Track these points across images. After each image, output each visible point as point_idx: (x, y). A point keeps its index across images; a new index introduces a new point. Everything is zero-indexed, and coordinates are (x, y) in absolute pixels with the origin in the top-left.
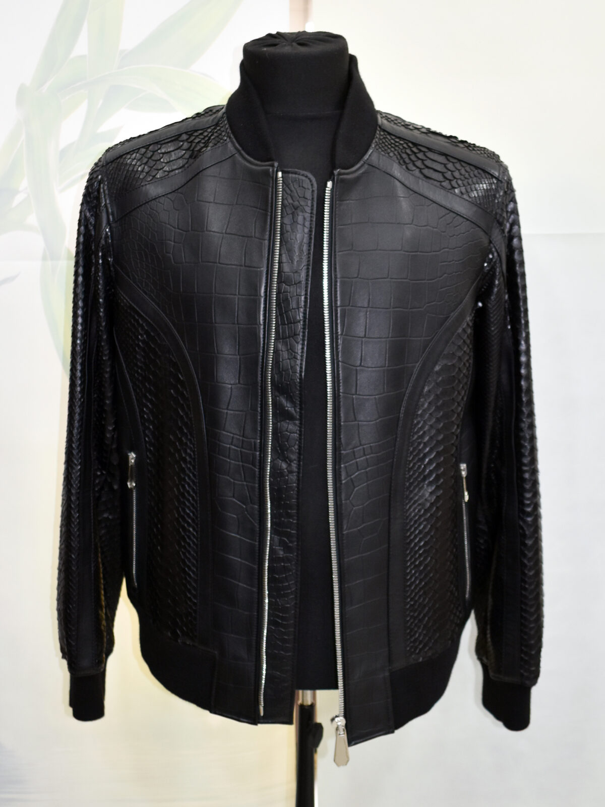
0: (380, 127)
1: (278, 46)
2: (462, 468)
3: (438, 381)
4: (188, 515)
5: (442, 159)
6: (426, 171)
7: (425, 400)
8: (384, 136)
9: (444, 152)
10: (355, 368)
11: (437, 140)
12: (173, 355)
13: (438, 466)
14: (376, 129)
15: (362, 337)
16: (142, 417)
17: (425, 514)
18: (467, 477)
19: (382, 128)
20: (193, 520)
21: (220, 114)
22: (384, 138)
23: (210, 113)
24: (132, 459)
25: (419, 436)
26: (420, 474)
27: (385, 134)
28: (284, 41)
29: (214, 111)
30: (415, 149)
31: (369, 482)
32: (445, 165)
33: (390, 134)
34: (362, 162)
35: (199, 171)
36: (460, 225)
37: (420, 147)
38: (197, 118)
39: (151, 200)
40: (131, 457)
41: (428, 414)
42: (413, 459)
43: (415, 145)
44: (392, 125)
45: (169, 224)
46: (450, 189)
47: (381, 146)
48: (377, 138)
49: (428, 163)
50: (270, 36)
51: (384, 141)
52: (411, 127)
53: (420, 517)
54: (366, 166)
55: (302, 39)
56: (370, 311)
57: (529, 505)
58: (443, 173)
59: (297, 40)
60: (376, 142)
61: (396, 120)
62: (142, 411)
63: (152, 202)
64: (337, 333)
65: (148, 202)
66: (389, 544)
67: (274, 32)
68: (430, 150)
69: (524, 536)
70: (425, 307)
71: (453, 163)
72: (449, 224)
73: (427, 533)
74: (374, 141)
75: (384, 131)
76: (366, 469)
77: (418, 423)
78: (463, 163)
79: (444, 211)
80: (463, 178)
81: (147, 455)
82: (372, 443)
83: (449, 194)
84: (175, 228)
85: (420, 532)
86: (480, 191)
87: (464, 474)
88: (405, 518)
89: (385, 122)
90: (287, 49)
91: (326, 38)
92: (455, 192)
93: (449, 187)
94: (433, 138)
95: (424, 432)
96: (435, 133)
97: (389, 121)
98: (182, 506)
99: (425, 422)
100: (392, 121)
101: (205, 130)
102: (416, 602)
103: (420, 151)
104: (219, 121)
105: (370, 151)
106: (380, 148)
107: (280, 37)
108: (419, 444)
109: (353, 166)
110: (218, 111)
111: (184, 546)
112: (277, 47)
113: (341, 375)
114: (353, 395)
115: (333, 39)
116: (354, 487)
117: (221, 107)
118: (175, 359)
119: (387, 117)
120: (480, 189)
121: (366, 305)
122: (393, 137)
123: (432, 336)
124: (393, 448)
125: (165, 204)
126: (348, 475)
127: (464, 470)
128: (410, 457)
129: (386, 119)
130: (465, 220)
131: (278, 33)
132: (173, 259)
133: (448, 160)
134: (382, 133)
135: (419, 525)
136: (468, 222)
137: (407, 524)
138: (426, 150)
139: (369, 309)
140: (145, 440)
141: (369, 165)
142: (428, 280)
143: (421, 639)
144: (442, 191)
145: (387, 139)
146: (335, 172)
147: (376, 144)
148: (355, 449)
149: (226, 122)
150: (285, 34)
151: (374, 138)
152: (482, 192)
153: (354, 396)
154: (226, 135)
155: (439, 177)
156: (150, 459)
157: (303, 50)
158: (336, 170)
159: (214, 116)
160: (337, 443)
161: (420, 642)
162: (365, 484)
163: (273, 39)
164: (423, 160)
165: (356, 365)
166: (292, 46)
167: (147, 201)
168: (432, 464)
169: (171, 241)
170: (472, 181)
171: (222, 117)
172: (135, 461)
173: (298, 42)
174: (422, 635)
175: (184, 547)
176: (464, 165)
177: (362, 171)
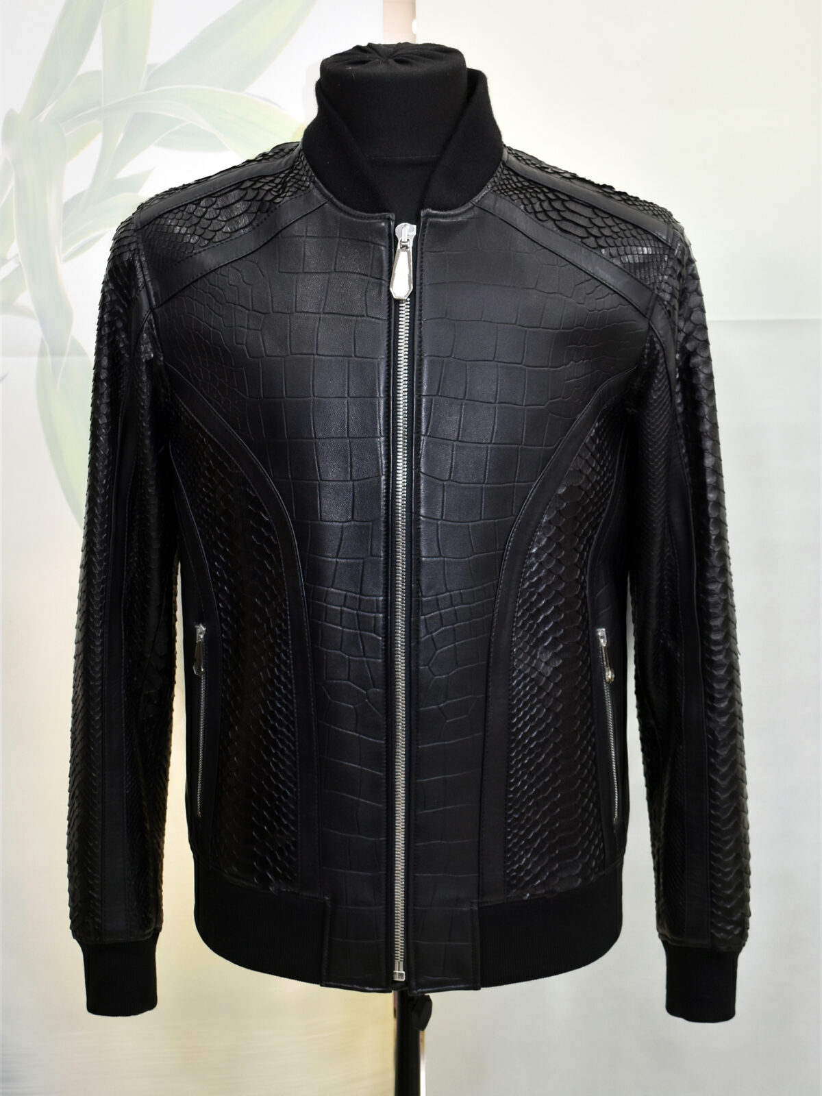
0: (504, 164)
1: (370, 63)
2: (600, 634)
3: (561, 509)
4: (279, 710)
5: (587, 212)
6: (564, 225)
7: (544, 534)
8: (508, 176)
9: (591, 203)
10: (441, 482)
11: (584, 187)
12: (250, 487)
13: (556, 627)
14: (498, 165)
15: (454, 441)
16: (214, 575)
17: (539, 693)
18: (607, 648)
19: (507, 165)
20: (287, 717)
21: (296, 152)
22: (507, 179)
23: (282, 153)
24: (201, 633)
25: (532, 583)
26: (534, 635)
27: (509, 174)
28: (377, 56)
29: (286, 150)
30: (551, 196)
31: (457, 643)
32: (590, 219)
33: (516, 174)
34: (470, 205)
35: (277, 232)
36: (604, 297)
37: (557, 194)
38: (263, 161)
39: (209, 273)
40: (199, 631)
41: (546, 554)
42: (523, 615)
43: (551, 190)
44: (523, 164)
45: (240, 305)
46: (594, 248)
47: (500, 188)
48: (497, 176)
49: (568, 215)
50: (358, 48)
51: (507, 183)
52: (549, 170)
53: (533, 697)
54: (476, 210)
55: (403, 54)
56: (466, 405)
57: (721, 700)
58: (585, 228)
59: (396, 54)
60: (494, 182)
61: (530, 160)
62: (212, 565)
63: (212, 275)
64: (419, 432)
65: (204, 276)
66: (485, 731)
67: (364, 44)
68: (571, 198)
69: (715, 742)
70: (547, 404)
71: (602, 218)
72: (589, 294)
73: (542, 720)
74: (492, 180)
75: (509, 169)
76: (453, 624)
77: (532, 565)
78: (615, 219)
79: (584, 277)
80: (615, 236)
81: (222, 627)
82: (463, 589)
83: (592, 254)
84: (249, 310)
85: (532, 718)
86: (637, 256)
87: (603, 643)
88: (510, 697)
89: (512, 158)
90: (379, 69)
91: (436, 53)
92: (601, 253)
93: (595, 246)
94: (576, 185)
95: (540, 579)
96: (583, 180)
97: (518, 160)
98: (270, 698)
99: (541, 564)
100: (524, 160)
101: (275, 176)
102: (523, 814)
103: (558, 198)
104: (294, 162)
105: (484, 192)
106: (499, 190)
107: (373, 51)
108: (532, 594)
109: (457, 207)
110: (292, 150)
111: (276, 753)
112: (366, 64)
113: (422, 492)
114: (438, 520)
115: (444, 55)
116: (437, 650)
117: (296, 144)
118: (254, 492)
119: (518, 155)
120: (638, 254)
121: (461, 396)
122: (521, 180)
123: (555, 445)
124: (493, 599)
125: (230, 276)
126: (428, 633)
127: (602, 637)
128: (518, 612)
129: (515, 157)
130: (612, 292)
131: (370, 45)
132: (248, 351)
133: (595, 214)
134: (506, 172)
135: (531, 709)
136: (615, 295)
137: (513, 707)
138: (566, 198)
139: (464, 402)
140: (218, 606)
141: (480, 209)
142: (551, 367)
143: (529, 867)
144: (583, 251)
145: (511, 182)
146: (422, 213)
147: (493, 184)
148: (438, 596)
149: (305, 162)
150: (379, 46)
151: (492, 176)
152: (639, 258)
153: (439, 522)
154: (308, 179)
155: (580, 232)
156: (226, 633)
157: (403, 69)
158: (423, 209)
159: (287, 157)
160: (414, 586)
161: (528, 873)
162: (452, 645)
163: (362, 54)
164: (558, 211)
165: (444, 479)
166: (388, 63)
167: (205, 273)
168: (549, 623)
169: (244, 327)
170: (628, 241)
171: (298, 157)
172: (205, 636)
173: (395, 58)
175: (276, 756)
176: (618, 222)
177: (470, 215)
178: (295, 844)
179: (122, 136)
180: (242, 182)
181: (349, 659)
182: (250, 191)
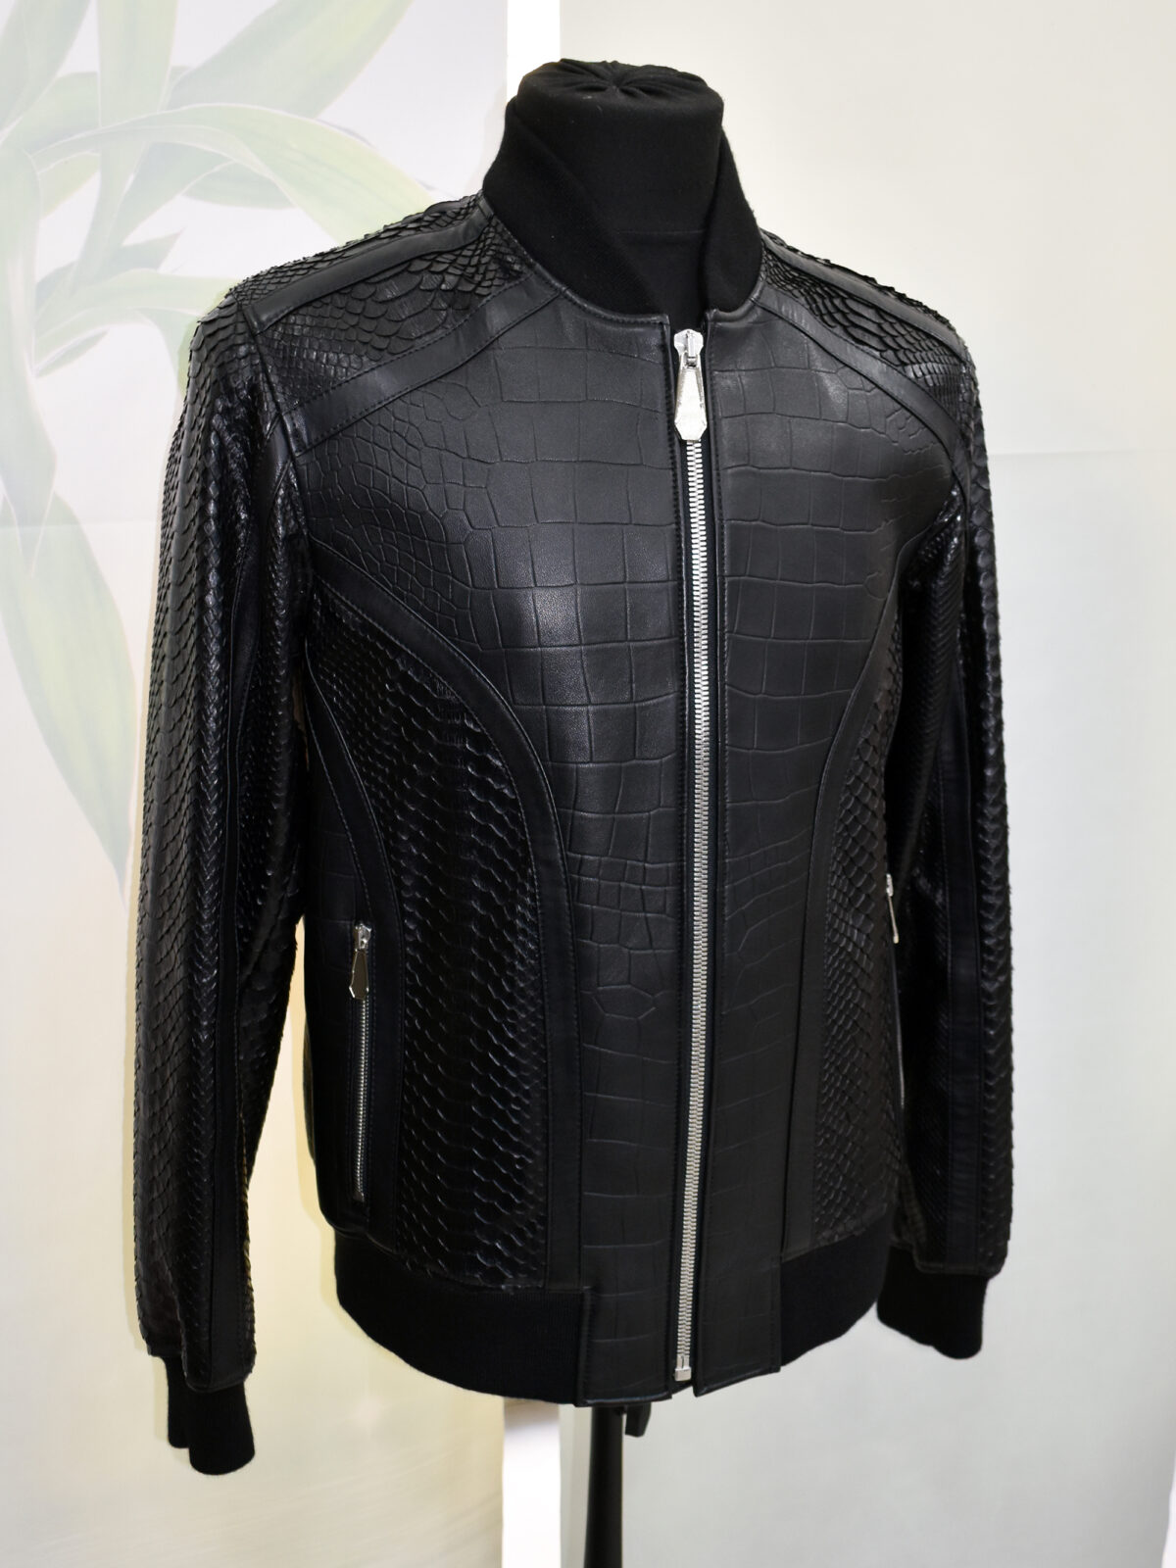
0: (766, 248)
2: (887, 882)
5: (873, 315)
6: (853, 331)
8: (774, 262)
9: (871, 303)
10: (751, 697)
14: (762, 248)
18: (894, 898)
19: (769, 249)
22: (775, 265)
24: (362, 937)
27: (775, 259)
30: (830, 292)
31: (771, 916)
32: (879, 324)
33: (782, 262)
34: (748, 304)
35: (490, 339)
36: (916, 433)
37: (835, 289)
38: (422, 229)
45: (448, 450)
46: (897, 366)
47: (774, 279)
48: (765, 264)
49: (853, 318)
51: (776, 271)
53: (848, 977)
54: (759, 311)
56: (779, 586)
58: (880, 337)
60: (765, 271)
63: (397, 404)
64: (723, 628)
65: (385, 406)
66: (798, 1029)
68: (851, 296)
70: (866, 581)
71: (891, 323)
72: (901, 428)
73: (857, 1006)
74: (762, 269)
75: (772, 254)
76: (768, 890)
78: (905, 325)
79: (893, 405)
80: (913, 350)
82: (778, 841)
83: (898, 373)
84: (463, 458)
85: (847, 1006)
86: (936, 375)
87: (890, 892)
88: (825, 980)
92: (906, 372)
93: (896, 362)
101: (458, 252)
102: (833, 1133)
103: (839, 296)
105: (760, 285)
106: (772, 282)
109: (735, 308)
111: (516, 1098)
113: (727, 711)
114: (748, 749)
116: (747, 927)
121: (773, 574)
123: (872, 637)
124: (809, 850)
125: (427, 406)
126: (735, 906)
127: (889, 886)
130: (922, 426)
132: (469, 520)
133: (883, 317)
134: (770, 257)
136: (924, 429)
138: (845, 296)
139: (777, 583)
141: (764, 309)
142: (866, 531)
143: (838, 1201)
144: (885, 366)
146: (708, 315)
147: (765, 274)
148: (750, 855)
151: (760, 264)
153: (750, 752)
155: (874, 342)
158: (709, 311)
160: (719, 843)
161: (838, 1208)
162: (766, 920)
164: (843, 312)
165: (754, 691)
167: (385, 402)
169: (458, 484)
170: (927, 355)
174: (841, 1193)
176: (910, 329)
177: (753, 317)
178: (543, 1221)
179: (131, 178)
180: (410, 261)
181: (630, 955)
182: (426, 276)
